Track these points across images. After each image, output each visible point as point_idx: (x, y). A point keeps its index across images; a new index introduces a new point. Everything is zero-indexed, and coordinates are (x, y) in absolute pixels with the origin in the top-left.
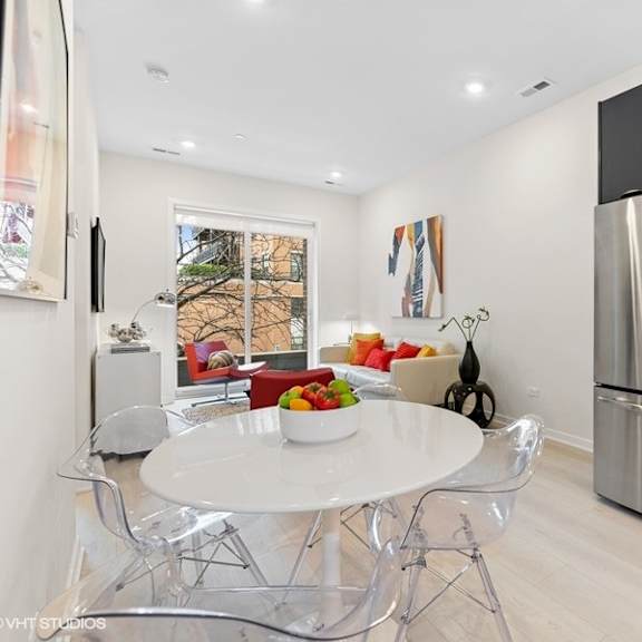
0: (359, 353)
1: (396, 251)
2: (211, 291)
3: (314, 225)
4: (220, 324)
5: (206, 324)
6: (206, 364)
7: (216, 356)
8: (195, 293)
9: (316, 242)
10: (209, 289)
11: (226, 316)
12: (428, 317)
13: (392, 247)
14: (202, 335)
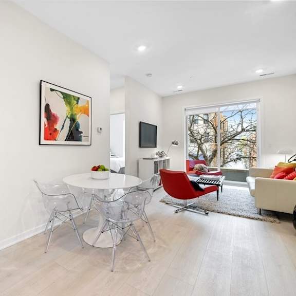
3: (259, 101)
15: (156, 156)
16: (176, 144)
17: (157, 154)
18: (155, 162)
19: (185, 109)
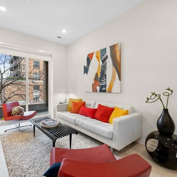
0: (74, 108)
1: (88, 64)
2: (13, 83)
3: (51, 56)
4: (16, 93)
5: (12, 93)
6: (11, 112)
7: (15, 109)
8: (9, 83)
9: (52, 63)
10: (12, 82)
11: (17, 91)
14: (11, 96)
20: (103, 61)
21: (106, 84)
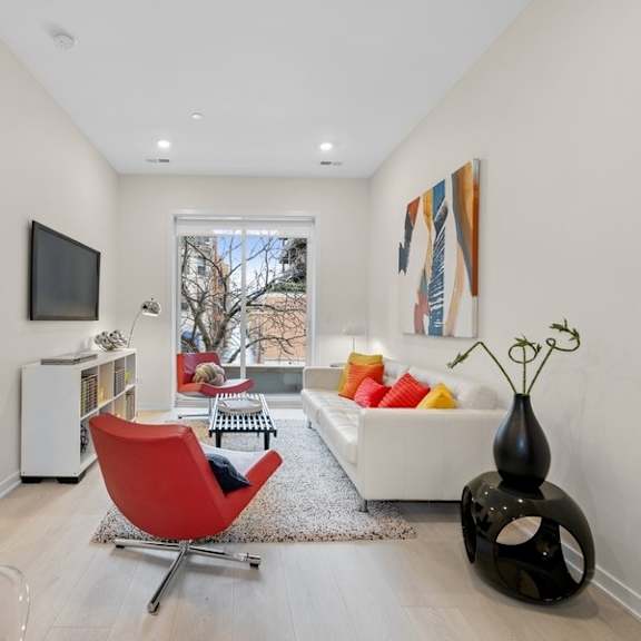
0: (349, 382)
1: (408, 238)
3: (313, 221)
6: (193, 376)
7: (200, 369)
12: (450, 336)
13: (403, 232)
15: (96, 348)
16: (154, 310)
17: (99, 340)
18: (85, 375)
19: (175, 219)
20: (439, 226)
21: (442, 308)
